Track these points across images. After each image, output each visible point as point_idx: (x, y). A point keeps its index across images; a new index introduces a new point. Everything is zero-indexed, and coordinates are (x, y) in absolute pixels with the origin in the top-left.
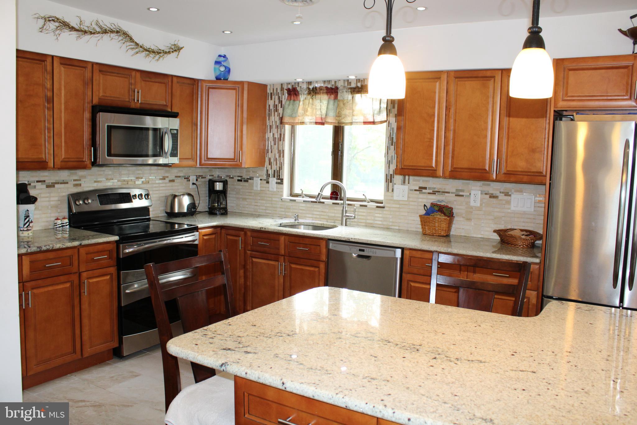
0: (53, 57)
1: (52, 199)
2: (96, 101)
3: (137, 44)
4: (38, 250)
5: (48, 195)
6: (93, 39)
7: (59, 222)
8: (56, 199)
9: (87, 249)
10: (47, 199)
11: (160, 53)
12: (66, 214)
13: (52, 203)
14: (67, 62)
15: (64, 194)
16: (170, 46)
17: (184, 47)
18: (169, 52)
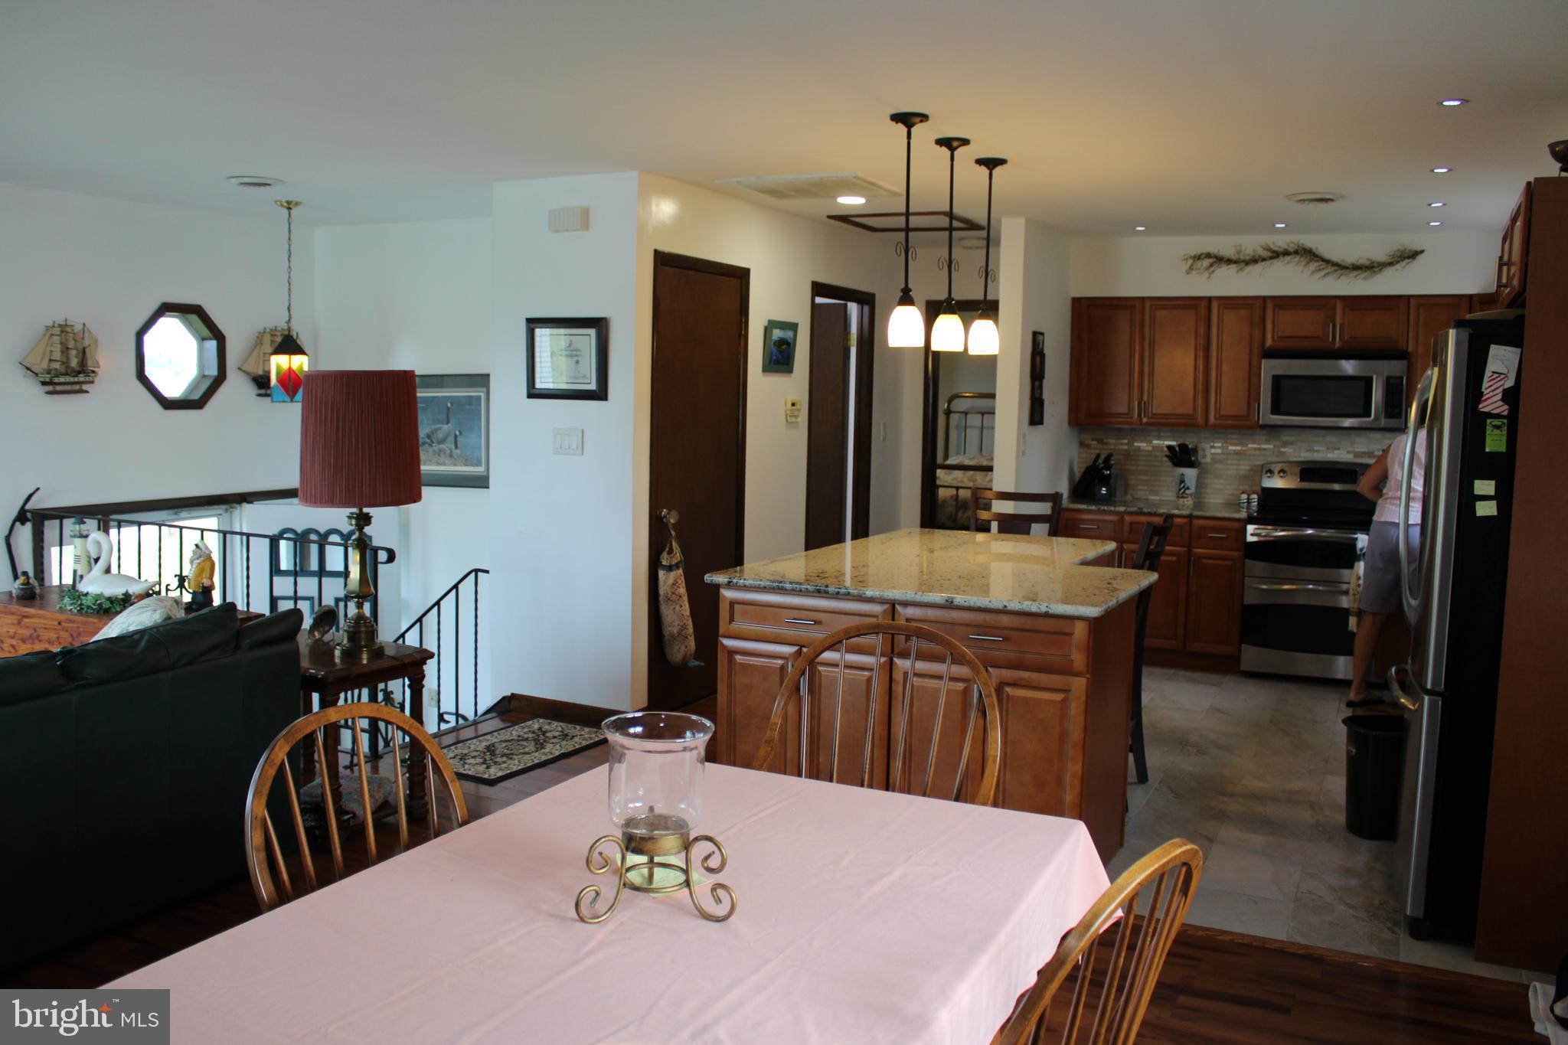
0: (1209, 299)
1: (1242, 467)
2: (1269, 342)
3: (1327, 262)
4: (1139, 511)
5: (1236, 462)
6: (1257, 269)
7: (1244, 496)
8: (1247, 468)
9: (1202, 522)
10: (1235, 467)
11: (1373, 267)
12: (1259, 489)
13: (1242, 473)
14: (1230, 303)
15: (1259, 463)
16: (1392, 253)
17: (1422, 252)
18: (1391, 264)
